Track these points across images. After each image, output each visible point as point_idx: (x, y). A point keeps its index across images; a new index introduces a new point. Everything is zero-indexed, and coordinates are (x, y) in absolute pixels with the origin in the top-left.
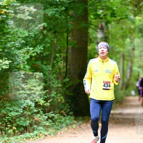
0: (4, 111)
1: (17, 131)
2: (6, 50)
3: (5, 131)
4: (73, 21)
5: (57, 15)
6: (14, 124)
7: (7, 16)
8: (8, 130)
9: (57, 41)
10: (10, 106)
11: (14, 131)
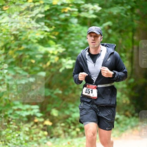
0: (67, 113)
1: (80, 133)
2: (70, 50)
3: (68, 132)
4: (139, 20)
5: (122, 14)
6: (78, 126)
7: (71, 14)
8: (71, 132)
9: (122, 40)
10: (74, 107)
11: (78, 133)
